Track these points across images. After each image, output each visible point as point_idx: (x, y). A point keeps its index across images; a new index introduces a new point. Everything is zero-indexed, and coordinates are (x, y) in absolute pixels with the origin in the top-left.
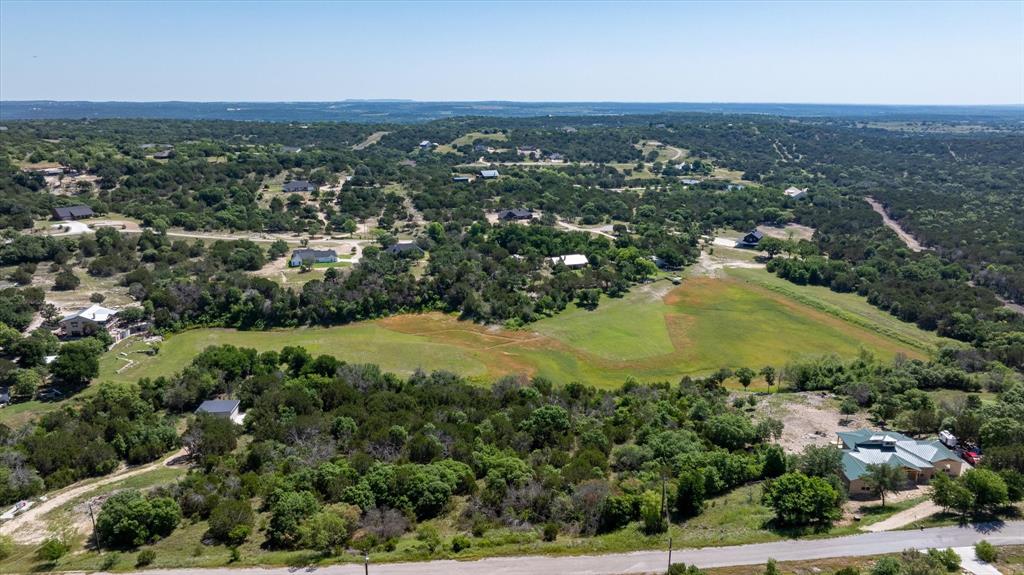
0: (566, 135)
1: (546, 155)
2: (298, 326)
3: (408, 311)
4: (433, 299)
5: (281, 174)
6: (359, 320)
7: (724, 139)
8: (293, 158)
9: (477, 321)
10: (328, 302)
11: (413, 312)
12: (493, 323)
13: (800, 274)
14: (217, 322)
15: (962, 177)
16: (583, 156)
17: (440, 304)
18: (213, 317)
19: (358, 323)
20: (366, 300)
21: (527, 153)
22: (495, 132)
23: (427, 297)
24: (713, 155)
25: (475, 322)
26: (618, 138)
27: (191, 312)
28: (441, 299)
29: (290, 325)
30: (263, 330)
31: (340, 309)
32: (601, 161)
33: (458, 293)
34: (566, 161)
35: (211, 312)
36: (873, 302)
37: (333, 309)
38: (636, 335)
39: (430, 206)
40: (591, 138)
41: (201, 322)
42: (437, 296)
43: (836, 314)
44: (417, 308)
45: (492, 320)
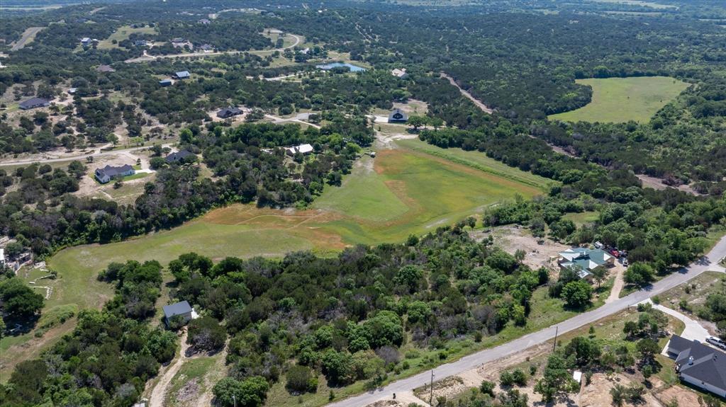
0: (204, 26)
1: (197, 46)
2: (147, 232)
3: (217, 207)
4: (231, 194)
5: (7, 92)
6: (189, 219)
7: (320, 24)
8: (11, 75)
10: (165, 211)
11: (221, 207)
12: (286, 207)
13: (444, 141)
14: (78, 240)
15: (480, 49)
16: (227, 46)
17: (237, 197)
18: (74, 237)
19: (189, 222)
20: (190, 204)
21: (182, 45)
22: (143, 26)
23: (227, 194)
24: (322, 40)
25: (272, 208)
26: (247, 28)
27: (56, 237)
28: (237, 194)
29: (141, 233)
30: (122, 240)
31: (174, 215)
32: (243, 49)
33: (249, 187)
34: (215, 51)
35: (70, 233)
36: (490, 155)
37: (170, 215)
38: (379, 201)
39: (160, 111)
40: (226, 29)
41: (65, 243)
42: (234, 192)
43: (477, 167)
44: (221, 203)
45: (284, 204)
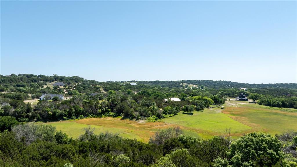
3: (94, 117)
4: (108, 111)
5: (54, 82)
6: (66, 120)
9: (132, 119)
10: (48, 109)
11: (97, 117)
12: (141, 119)
17: (111, 113)
19: (64, 121)
20: (70, 109)
23: (105, 110)
25: (130, 120)
28: (112, 111)
31: (54, 113)
33: (121, 107)
37: (50, 113)
42: (110, 110)
44: (99, 115)
45: (140, 118)
